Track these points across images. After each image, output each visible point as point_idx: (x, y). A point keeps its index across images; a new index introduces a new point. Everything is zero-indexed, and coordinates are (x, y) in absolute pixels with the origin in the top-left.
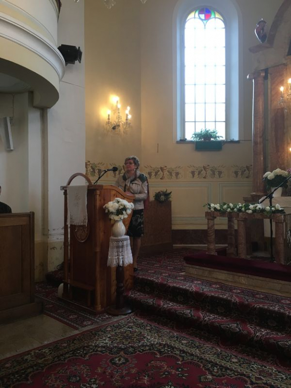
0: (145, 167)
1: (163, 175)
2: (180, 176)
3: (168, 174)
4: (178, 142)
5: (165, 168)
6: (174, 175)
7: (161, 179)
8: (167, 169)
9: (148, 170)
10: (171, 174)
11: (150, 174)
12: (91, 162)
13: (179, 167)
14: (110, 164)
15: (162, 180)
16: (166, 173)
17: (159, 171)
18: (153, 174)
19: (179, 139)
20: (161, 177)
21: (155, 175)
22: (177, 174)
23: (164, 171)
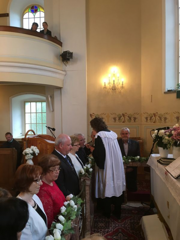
0: (144, 113)
1: (155, 119)
2: (167, 120)
3: (159, 119)
4: (165, 93)
5: (157, 114)
6: (163, 119)
7: (154, 122)
8: (158, 115)
9: (145, 116)
10: (161, 118)
11: (147, 118)
12: (95, 114)
13: (167, 113)
14: (111, 114)
15: (154, 124)
16: (157, 118)
17: (152, 116)
18: (149, 119)
19: (166, 90)
20: (154, 121)
21: (150, 120)
22: (165, 119)
23: (156, 116)
